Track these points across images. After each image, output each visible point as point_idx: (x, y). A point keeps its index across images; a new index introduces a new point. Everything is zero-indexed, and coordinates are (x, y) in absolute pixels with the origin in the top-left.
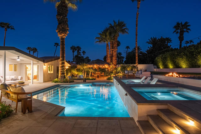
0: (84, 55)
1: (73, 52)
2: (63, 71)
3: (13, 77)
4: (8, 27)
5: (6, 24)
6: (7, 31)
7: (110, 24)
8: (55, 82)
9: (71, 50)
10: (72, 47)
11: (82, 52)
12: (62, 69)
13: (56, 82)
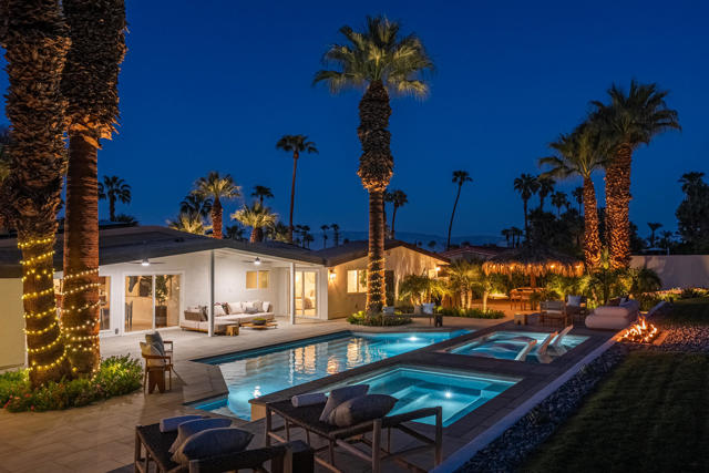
0: (580, 202)
1: (526, 197)
2: (376, 290)
3: (250, 305)
4: (301, 147)
5: (294, 140)
6: (297, 158)
7: (598, 104)
8: (352, 323)
9: (517, 190)
10: (521, 181)
11: (574, 194)
12: (373, 285)
13: (354, 321)
